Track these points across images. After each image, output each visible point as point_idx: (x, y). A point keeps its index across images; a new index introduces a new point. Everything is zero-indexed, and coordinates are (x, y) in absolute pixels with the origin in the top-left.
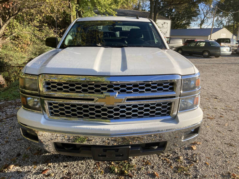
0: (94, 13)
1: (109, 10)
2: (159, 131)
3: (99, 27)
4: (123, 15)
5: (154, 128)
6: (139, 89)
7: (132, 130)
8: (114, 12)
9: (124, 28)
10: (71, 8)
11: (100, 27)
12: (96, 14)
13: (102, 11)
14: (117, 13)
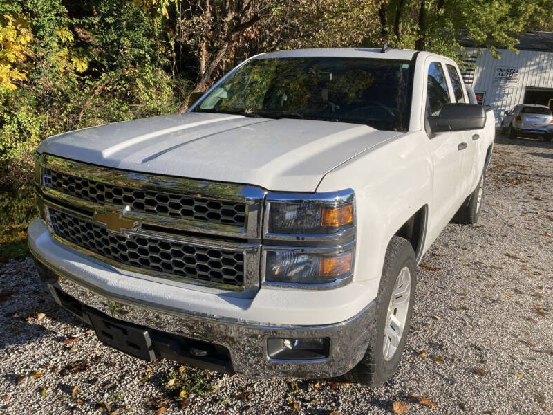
0: (455, 44)
1: (498, 34)
2: (204, 315)
3: (469, 79)
4: (545, 46)
5: (193, 305)
6: (169, 208)
7: (145, 295)
8: (510, 39)
9: (542, 80)
10: (401, 35)
11: (472, 79)
12: (461, 45)
13: (479, 38)
14: (518, 42)
